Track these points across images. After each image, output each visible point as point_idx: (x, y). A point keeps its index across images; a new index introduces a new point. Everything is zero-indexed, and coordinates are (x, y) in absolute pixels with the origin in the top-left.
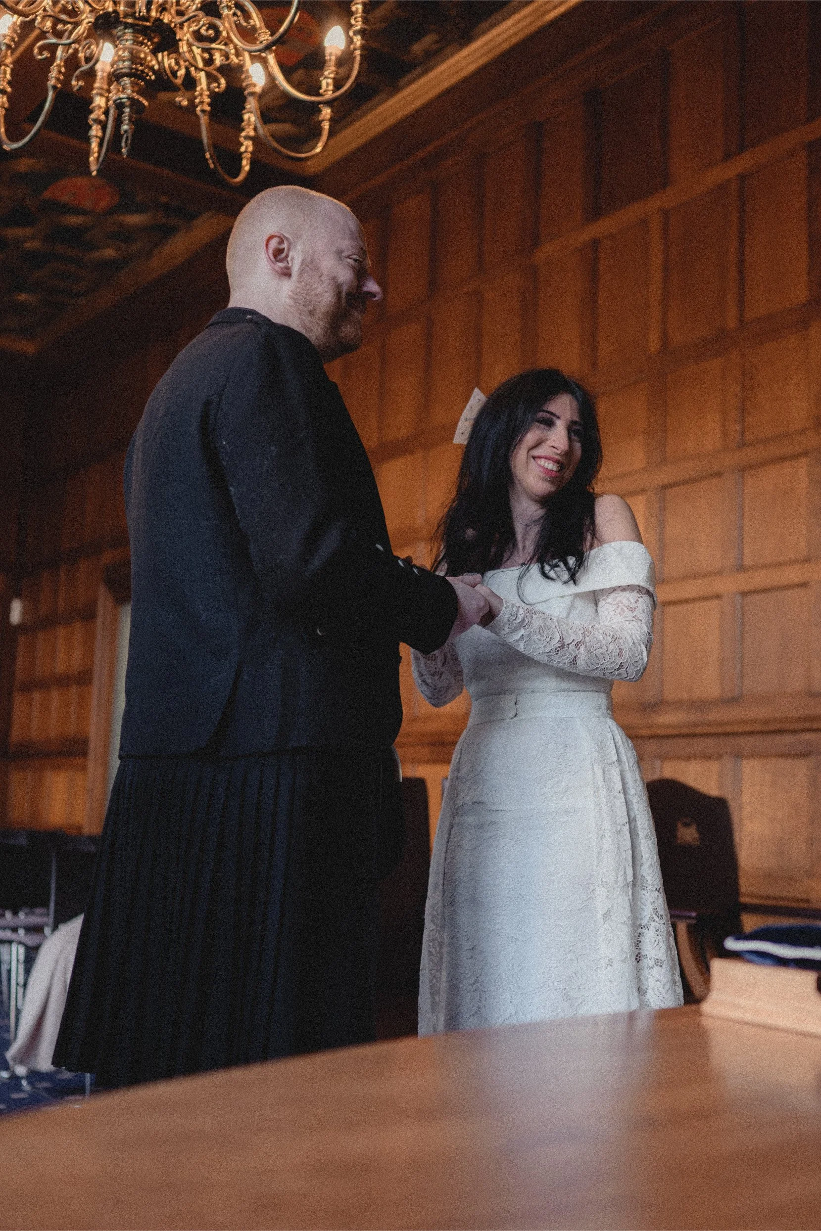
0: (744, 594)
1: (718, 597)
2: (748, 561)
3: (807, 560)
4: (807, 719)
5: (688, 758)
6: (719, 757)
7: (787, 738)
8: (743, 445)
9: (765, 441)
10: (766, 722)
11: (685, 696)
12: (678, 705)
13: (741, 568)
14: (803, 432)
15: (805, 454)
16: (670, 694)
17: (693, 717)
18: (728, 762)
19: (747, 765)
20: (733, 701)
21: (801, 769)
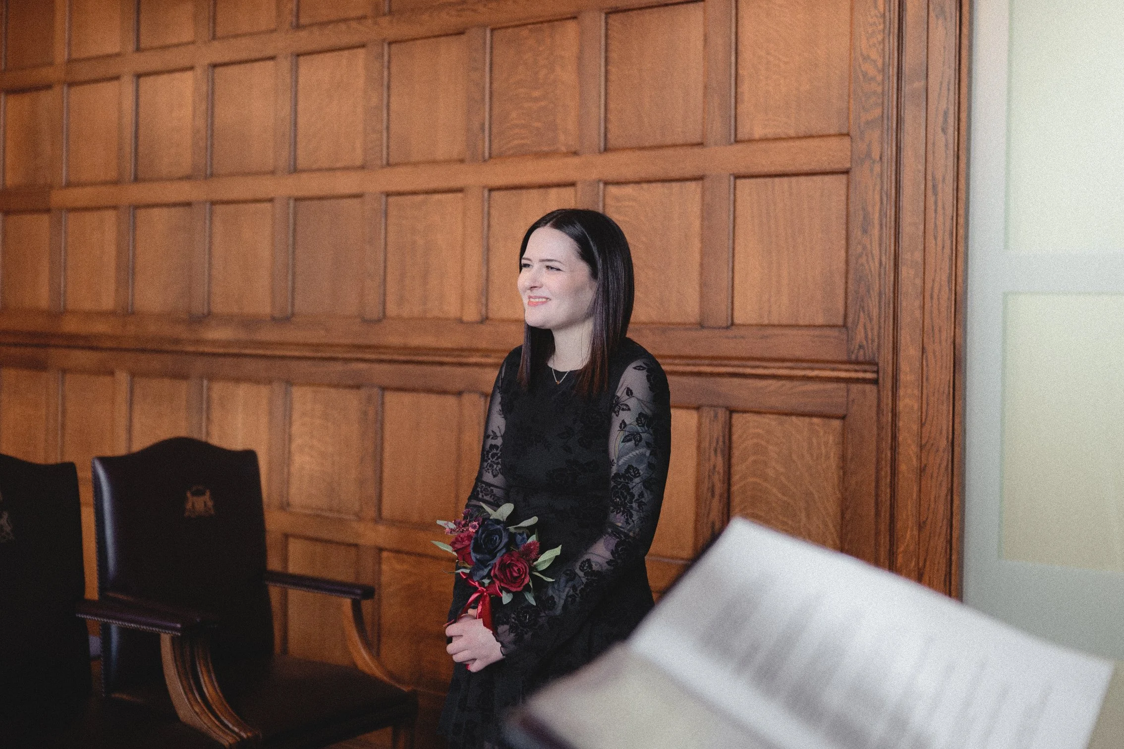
0: (297, 199)
1: (271, 200)
2: (302, 163)
3: (362, 167)
4: (359, 347)
5: (238, 380)
6: (270, 382)
7: (339, 367)
8: (298, 27)
9: (323, 24)
10: (317, 346)
11: (235, 310)
12: (227, 320)
13: (295, 170)
14: (361, 19)
15: (363, 46)
16: (219, 307)
17: (242, 335)
18: (278, 388)
19: (297, 392)
20: (284, 320)
21: (352, 401)
